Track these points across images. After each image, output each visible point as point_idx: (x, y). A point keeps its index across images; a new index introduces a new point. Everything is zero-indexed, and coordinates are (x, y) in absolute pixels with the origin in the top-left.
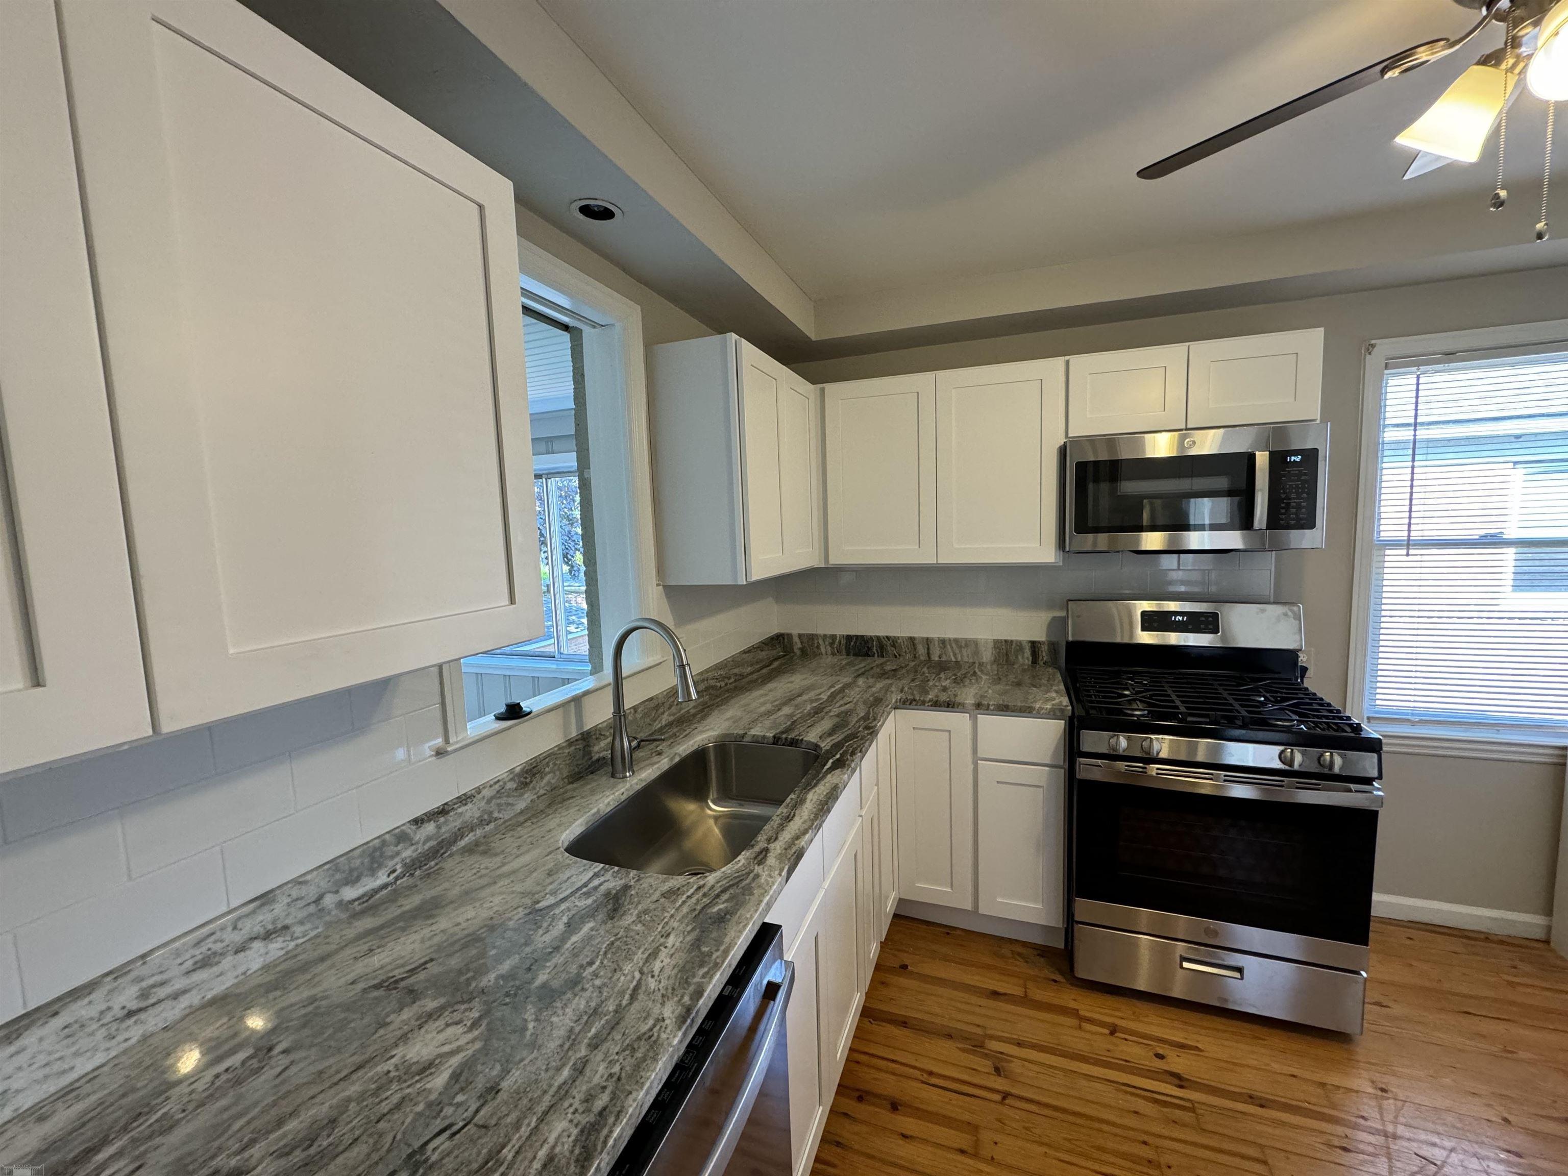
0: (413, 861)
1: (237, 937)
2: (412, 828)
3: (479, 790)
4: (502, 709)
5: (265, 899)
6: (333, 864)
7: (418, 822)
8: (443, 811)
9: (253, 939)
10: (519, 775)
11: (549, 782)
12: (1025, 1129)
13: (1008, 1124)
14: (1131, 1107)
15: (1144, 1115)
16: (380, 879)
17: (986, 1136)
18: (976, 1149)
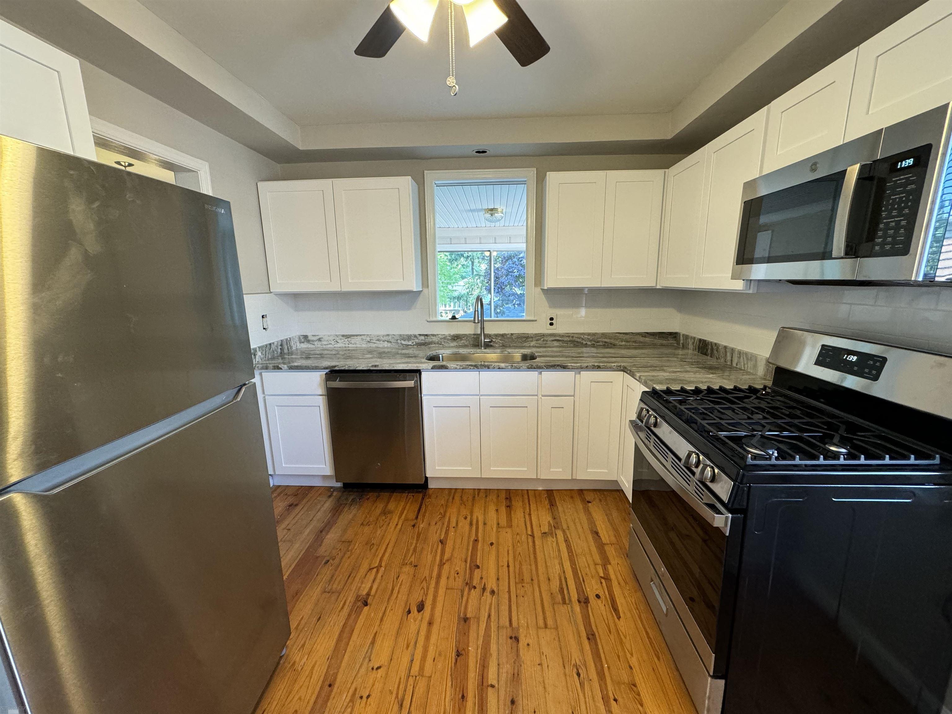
0: (418, 343)
1: (383, 339)
2: (418, 336)
3: (438, 335)
5: (388, 335)
6: (400, 335)
7: (420, 335)
8: (426, 335)
9: (386, 341)
10: (452, 336)
11: (464, 343)
12: (518, 541)
13: (518, 536)
14: (552, 578)
15: (549, 583)
16: (410, 343)
17: (509, 530)
18: (501, 527)
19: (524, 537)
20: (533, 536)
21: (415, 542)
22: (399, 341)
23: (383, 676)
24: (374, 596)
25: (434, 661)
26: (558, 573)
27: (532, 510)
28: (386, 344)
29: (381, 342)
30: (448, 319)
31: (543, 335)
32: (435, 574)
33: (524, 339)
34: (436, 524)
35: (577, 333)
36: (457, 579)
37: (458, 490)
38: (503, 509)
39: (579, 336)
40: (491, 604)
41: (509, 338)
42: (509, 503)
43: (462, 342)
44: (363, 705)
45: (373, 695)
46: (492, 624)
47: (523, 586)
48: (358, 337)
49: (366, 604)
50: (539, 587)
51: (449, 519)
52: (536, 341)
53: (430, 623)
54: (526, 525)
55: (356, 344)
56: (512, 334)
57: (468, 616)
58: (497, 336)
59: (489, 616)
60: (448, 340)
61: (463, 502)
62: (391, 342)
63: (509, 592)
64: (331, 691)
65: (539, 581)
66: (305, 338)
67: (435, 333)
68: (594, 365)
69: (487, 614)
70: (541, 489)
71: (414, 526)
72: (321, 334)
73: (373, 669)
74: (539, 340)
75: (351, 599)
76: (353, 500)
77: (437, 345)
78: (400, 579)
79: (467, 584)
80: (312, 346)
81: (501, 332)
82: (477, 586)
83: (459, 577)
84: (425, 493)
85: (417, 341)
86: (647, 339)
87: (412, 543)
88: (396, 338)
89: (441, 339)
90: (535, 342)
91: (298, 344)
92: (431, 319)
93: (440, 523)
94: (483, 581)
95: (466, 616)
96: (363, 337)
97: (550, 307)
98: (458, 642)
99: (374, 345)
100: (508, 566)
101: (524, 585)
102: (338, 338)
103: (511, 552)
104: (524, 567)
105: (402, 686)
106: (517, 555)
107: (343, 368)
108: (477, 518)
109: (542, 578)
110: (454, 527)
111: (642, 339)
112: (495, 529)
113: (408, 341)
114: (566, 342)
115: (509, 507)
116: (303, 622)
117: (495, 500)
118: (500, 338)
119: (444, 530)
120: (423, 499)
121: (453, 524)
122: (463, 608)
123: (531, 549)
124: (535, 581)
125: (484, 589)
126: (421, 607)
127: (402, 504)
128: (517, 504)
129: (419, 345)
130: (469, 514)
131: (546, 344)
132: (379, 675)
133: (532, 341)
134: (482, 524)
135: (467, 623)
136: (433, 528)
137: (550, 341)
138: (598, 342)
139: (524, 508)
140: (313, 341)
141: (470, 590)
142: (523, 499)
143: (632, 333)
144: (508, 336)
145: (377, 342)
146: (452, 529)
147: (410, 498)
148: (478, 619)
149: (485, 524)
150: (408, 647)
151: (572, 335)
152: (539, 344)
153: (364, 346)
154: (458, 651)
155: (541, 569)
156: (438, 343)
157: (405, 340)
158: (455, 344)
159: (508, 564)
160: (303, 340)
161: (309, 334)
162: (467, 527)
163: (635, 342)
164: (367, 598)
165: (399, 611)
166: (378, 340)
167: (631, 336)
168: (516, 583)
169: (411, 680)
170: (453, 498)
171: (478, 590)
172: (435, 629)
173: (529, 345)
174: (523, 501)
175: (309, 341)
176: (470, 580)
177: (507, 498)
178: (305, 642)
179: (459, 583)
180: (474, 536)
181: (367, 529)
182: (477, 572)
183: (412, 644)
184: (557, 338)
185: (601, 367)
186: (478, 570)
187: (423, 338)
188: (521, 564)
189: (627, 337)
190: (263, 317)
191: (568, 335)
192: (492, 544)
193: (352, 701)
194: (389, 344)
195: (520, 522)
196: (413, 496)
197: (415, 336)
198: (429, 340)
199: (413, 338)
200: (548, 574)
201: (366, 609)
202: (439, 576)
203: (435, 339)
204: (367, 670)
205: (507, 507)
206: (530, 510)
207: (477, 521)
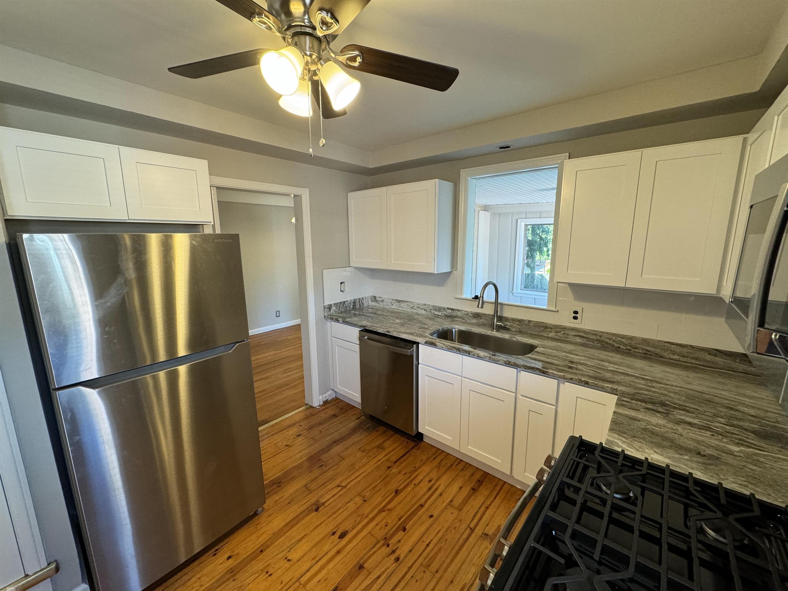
1: (421, 307)
2: (446, 309)
3: (462, 311)
4: (474, 296)
5: (425, 305)
6: (434, 306)
7: (448, 308)
8: (453, 309)
9: (423, 309)
10: (473, 314)
11: (483, 322)
12: (455, 528)
13: (459, 523)
14: (455, 582)
15: (449, 585)
16: (440, 314)
17: (456, 512)
18: (452, 506)
19: (464, 526)
20: (472, 530)
21: (379, 481)
22: (432, 311)
23: (287, 568)
24: (326, 507)
25: (318, 582)
26: (465, 581)
27: (493, 504)
28: (423, 312)
29: (420, 310)
30: (470, 298)
31: (564, 328)
32: (371, 516)
33: (542, 329)
34: (405, 474)
35: (607, 333)
36: (383, 529)
37: (444, 453)
38: (466, 491)
39: (611, 337)
40: (388, 568)
41: (526, 325)
42: (477, 486)
43: (481, 320)
44: (264, 578)
45: (272, 576)
46: (375, 585)
47: (424, 572)
48: (406, 303)
49: (317, 510)
50: (438, 582)
51: (417, 476)
52: (556, 332)
53: (338, 552)
54: (475, 516)
55: (404, 308)
56: (530, 321)
57: (365, 565)
58: (514, 320)
59: (379, 577)
60: (470, 316)
61: (439, 466)
62: (426, 311)
63: (410, 568)
64: (260, 555)
65: (441, 577)
66: (374, 299)
67: (460, 309)
68: (581, 380)
69: (378, 574)
70: (519, 487)
71: (389, 468)
72: (384, 296)
73: (286, 558)
74: (558, 333)
75: (313, 500)
76: (368, 428)
77: (461, 320)
78: (348, 505)
79: (386, 538)
80: (377, 305)
81: (519, 317)
82: (391, 546)
83: (385, 529)
84: (418, 443)
85: (445, 313)
86: (717, 359)
87: (377, 480)
88: (431, 308)
89: (464, 314)
90: (554, 333)
91: (370, 302)
92: (458, 296)
93: (407, 475)
94: (399, 544)
95: (364, 564)
96: (408, 303)
97: (575, 299)
98: (343, 580)
99: (415, 311)
100: (428, 545)
101: (426, 570)
102: (393, 302)
103: (440, 534)
104: (440, 555)
105: (290, 584)
106: (444, 540)
107: (370, 329)
108: (439, 486)
109: (448, 575)
110: (415, 484)
111: (708, 357)
112: (445, 504)
113: (439, 312)
114: (593, 340)
115: (474, 490)
116: (281, 500)
117: (466, 478)
118: (517, 323)
119: (405, 484)
120: (413, 448)
121: (416, 482)
122: (367, 556)
123: (461, 541)
124: (438, 575)
125: (394, 552)
126: (342, 536)
127: (396, 445)
128: (484, 491)
129: (447, 316)
130: (435, 479)
131: (566, 338)
132: (285, 565)
133: (551, 332)
134: (438, 494)
135: (360, 570)
136: (400, 477)
137: (571, 335)
138: (636, 348)
139: (487, 498)
140: (379, 301)
141: (383, 545)
142: (493, 489)
143: (691, 346)
144: (525, 322)
145: (417, 309)
146: (412, 486)
147: (404, 443)
148: (370, 573)
149: (441, 495)
150: (313, 559)
151: (601, 334)
152: (559, 336)
153: (409, 310)
154: (337, 587)
155: (453, 567)
156: (461, 318)
157: (436, 311)
158: (474, 321)
159: (430, 543)
160: (373, 300)
161: (377, 296)
162: (425, 489)
163: (696, 359)
164: (321, 506)
165: (330, 528)
166: (418, 308)
167: (689, 351)
168: (421, 564)
169: (297, 584)
170: (435, 459)
171: (388, 550)
172: (339, 557)
173: (547, 336)
174: (491, 491)
175: (376, 301)
176: (390, 537)
177: (479, 481)
178: (272, 514)
179: (380, 534)
180: (424, 500)
181: (359, 454)
182: (401, 534)
183: (317, 559)
184: (581, 334)
185: (590, 384)
186: (403, 532)
187: (450, 311)
188: (440, 550)
189: (685, 350)
190: (341, 283)
191: (595, 333)
192: (431, 516)
193: (262, 570)
194: (425, 312)
195: (472, 509)
196: (407, 442)
197: (444, 309)
198: (454, 313)
199: (442, 310)
200: (455, 576)
201: (314, 513)
202: (373, 519)
203: (459, 314)
204: (283, 557)
205: (473, 489)
206: (491, 504)
207: (437, 489)
